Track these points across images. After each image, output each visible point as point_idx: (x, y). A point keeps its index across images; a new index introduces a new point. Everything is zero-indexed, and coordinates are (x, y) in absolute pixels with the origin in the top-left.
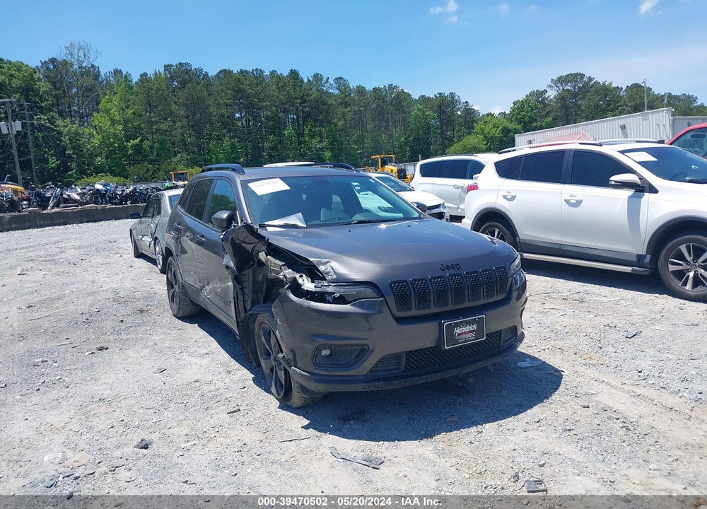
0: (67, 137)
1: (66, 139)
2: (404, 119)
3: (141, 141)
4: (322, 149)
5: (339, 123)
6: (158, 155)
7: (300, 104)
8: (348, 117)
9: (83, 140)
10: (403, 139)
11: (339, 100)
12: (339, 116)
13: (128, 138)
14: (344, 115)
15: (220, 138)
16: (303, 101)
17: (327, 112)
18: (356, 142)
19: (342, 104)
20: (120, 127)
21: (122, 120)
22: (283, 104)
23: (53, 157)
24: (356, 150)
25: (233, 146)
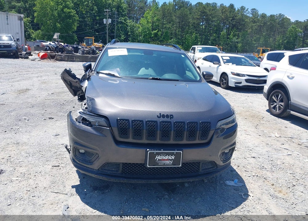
0: (129, 27)
1: (129, 28)
2: (284, 31)
3: (158, 31)
4: (237, 42)
5: (249, 31)
6: (164, 38)
7: (231, 20)
8: (254, 28)
9: (135, 29)
10: (281, 41)
11: (251, 20)
12: (249, 27)
13: (153, 30)
14: (252, 27)
15: (191, 33)
16: (233, 19)
17: (244, 25)
18: (255, 41)
19: (252, 21)
20: (150, 25)
21: (152, 22)
22: (224, 20)
23: (123, 35)
24: (255, 44)
25: (196, 37)
